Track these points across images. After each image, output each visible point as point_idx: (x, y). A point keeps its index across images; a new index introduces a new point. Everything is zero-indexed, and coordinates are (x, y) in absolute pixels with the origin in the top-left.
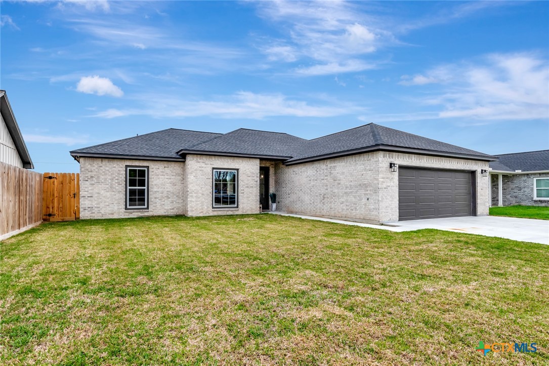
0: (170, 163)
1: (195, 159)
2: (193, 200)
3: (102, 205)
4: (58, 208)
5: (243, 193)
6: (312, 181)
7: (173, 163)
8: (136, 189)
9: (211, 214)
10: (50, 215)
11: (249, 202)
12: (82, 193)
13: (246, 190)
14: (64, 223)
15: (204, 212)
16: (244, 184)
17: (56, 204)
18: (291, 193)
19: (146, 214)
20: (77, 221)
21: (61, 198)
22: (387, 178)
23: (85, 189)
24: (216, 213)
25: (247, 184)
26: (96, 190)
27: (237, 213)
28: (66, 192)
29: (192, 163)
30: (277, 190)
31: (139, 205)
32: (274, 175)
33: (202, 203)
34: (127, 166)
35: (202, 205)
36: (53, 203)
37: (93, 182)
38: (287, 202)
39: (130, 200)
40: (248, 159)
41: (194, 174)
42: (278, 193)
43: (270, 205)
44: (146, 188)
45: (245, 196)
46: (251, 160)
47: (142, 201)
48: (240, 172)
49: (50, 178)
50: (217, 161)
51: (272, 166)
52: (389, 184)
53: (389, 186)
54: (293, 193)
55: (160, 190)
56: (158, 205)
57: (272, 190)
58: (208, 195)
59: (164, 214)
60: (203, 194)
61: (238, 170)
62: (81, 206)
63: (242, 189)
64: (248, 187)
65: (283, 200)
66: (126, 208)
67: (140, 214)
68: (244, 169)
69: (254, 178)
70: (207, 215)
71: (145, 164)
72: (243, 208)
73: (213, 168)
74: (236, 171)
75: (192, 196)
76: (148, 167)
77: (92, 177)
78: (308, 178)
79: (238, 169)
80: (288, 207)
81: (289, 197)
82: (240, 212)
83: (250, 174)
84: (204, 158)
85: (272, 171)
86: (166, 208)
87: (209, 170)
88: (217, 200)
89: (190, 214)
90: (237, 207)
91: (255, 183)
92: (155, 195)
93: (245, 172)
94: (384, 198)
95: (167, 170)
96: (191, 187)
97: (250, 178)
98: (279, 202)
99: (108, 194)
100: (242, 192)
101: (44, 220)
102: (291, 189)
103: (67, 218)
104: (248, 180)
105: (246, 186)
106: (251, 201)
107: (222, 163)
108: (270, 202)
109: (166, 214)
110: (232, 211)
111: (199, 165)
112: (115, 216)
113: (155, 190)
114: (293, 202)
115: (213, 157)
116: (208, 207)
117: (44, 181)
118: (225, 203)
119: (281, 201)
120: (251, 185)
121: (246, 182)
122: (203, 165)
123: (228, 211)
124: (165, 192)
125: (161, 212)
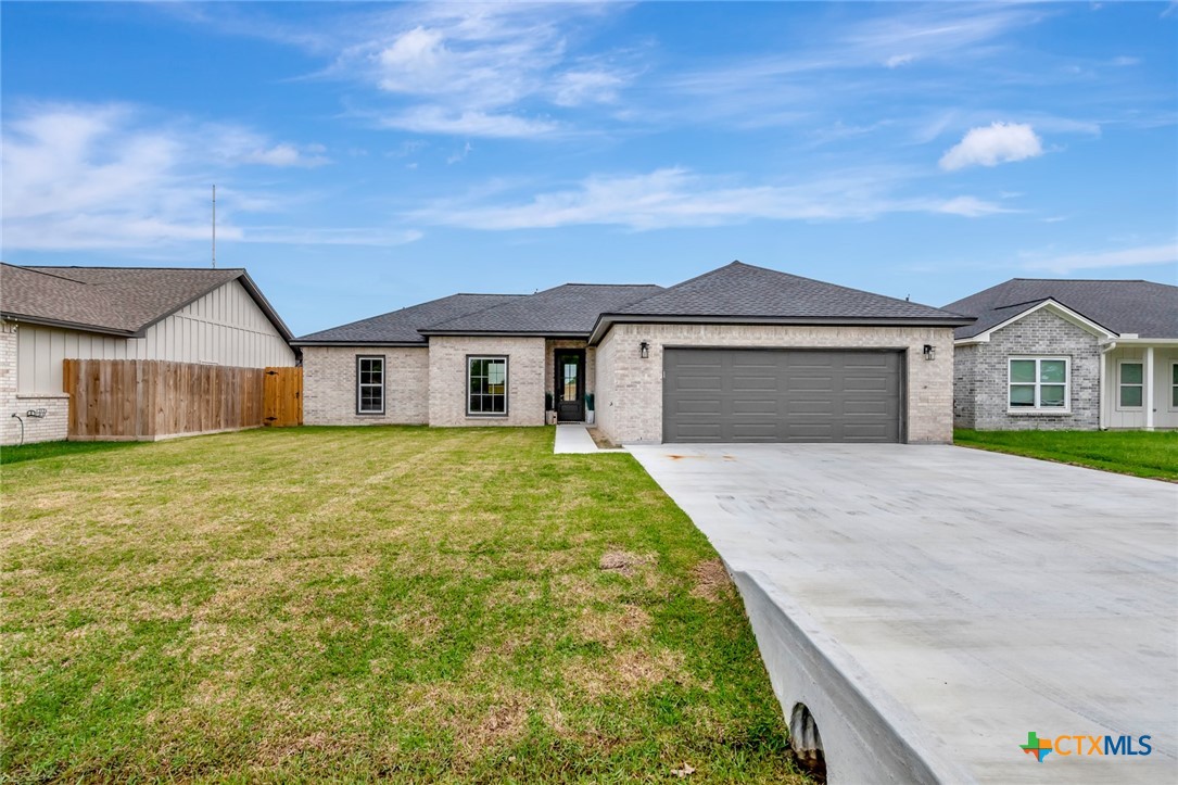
0: (413, 349)
1: (440, 343)
2: (437, 402)
3: (327, 408)
4: (280, 410)
7: (418, 349)
8: (370, 387)
9: (464, 425)
10: (272, 419)
11: (526, 408)
12: (306, 392)
13: (521, 388)
14: (286, 428)
15: (454, 421)
16: (516, 378)
17: (278, 406)
19: (382, 421)
20: (301, 427)
21: (282, 397)
22: (635, 369)
23: (309, 386)
24: (470, 424)
25: (523, 379)
26: (321, 389)
27: (505, 424)
28: (288, 390)
29: (437, 348)
31: (374, 409)
33: (450, 408)
34: (358, 356)
35: (450, 411)
36: (275, 404)
37: (317, 378)
39: (364, 402)
40: (525, 340)
41: (438, 365)
43: (586, 413)
44: (382, 385)
46: (530, 340)
47: (377, 404)
48: (511, 359)
49: (272, 373)
50: (474, 345)
52: (638, 379)
53: (639, 383)
55: (401, 388)
56: (398, 410)
58: (459, 395)
59: (405, 422)
60: (451, 395)
62: (305, 409)
63: (514, 386)
64: (524, 383)
66: (357, 413)
67: (374, 422)
68: (518, 355)
69: (535, 369)
70: (457, 425)
71: (380, 352)
72: (515, 416)
73: (468, 356)
74: (505, 359)
75: (435, 397)
76: (384, 356)
77: (316, 371)
79: (509, 355)
82: (510, 423)
83: (527, 363)
84: (453, 340)
86: (408, 413)
87: (461, 358)
88: (475, 405)
89: (432, 423)
90: (507, 415)
91: (536, 376)
92: (393, 396)
93: (520, 360)
94: (626, 401)
95: (410, 360)
96: (434, 384)
97: (527, 369)
98: (597, 410)
99: (334, 393)
101: (266, 424)
103: (290, 423)
104: (525, 373)
105: (521, 381)
106: (530, 405)
107: (480, 348)
108: (586, 408)
109: (409, 422)
110: (497, 420)
111: (445, 351)
112: (343, 423)
113: (393, 388)
115: (466, 338)
116: (459, 414)
117: (265, 376)
118: (487, 407)
120: (530, 381)
121: (522, 376)
122: (452, 351)
123: (491, 420)
124: (407, 391)
125: (402, 420)
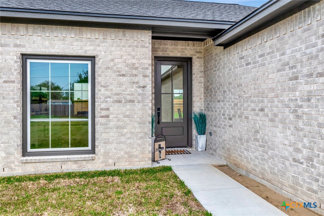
5: (108, 116)
6: (301, 80)
11: (123, 139)
13: (115, 109)
16: (108, 93)
18: (234, 116)
24: (30, 170)
25: (118, 94)
30: (208, 108)
32: (202, 74)
38: (226, 137)
42: (209, 113)
43: (194, 138)
45: (111, 124)
48: (99, 63)
50: (35, 38)
51: (198, 55)
54: (240, 117)
57: (198, 107)
58: (9, 123)
61: (92, 59)
63: (103, 106)
64: (120, 102)
65: (218, 130)
68: (110, 57)
69: (136, 79)
72: (106, 154)
73: (25, 56)
74: (89, 63)
78: (289, 73)
79: (94, 57)
80: (229, 150)
81: (231, 126)
83: (125, 70)
85: (197, 67)
87: (13, 59)
90: (93, 151)
91: (140, 91)
93: (112, 64)
97: (124, 79)
98: (211, 134)
100: (104, 113)
102: (236, 105)
104: (120, 85)
105: (116, 98)
106: (129, 135)
107: (47, 43)
108: (194, 132)
110: (76, 162)
114: (241, 139)
118: (60, 141)
119: (215, 132)
120: (129, 98)
121: (116, 90)
123: (64, 162)
